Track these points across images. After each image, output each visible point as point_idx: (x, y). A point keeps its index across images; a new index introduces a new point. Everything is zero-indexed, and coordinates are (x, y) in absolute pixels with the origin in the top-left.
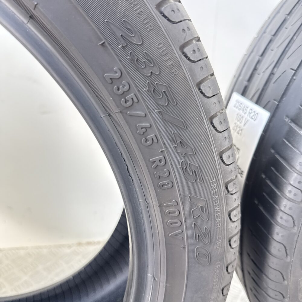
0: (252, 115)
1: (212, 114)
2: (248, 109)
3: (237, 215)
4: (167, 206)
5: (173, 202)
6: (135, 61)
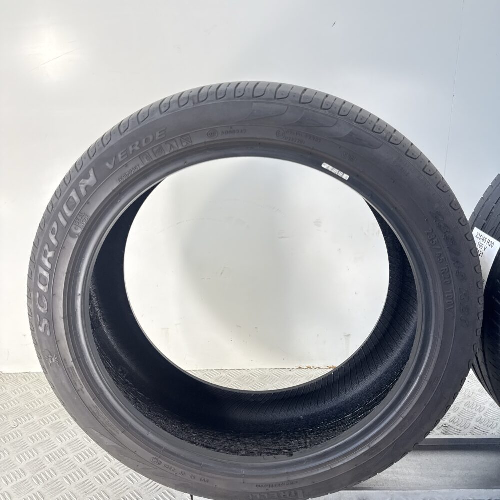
0: (490, 244)
1: (471, 248)
2: (487, 240)
3: (482, 300)
4: (447, 293)
5: (450, 291)
6: (440, 227)
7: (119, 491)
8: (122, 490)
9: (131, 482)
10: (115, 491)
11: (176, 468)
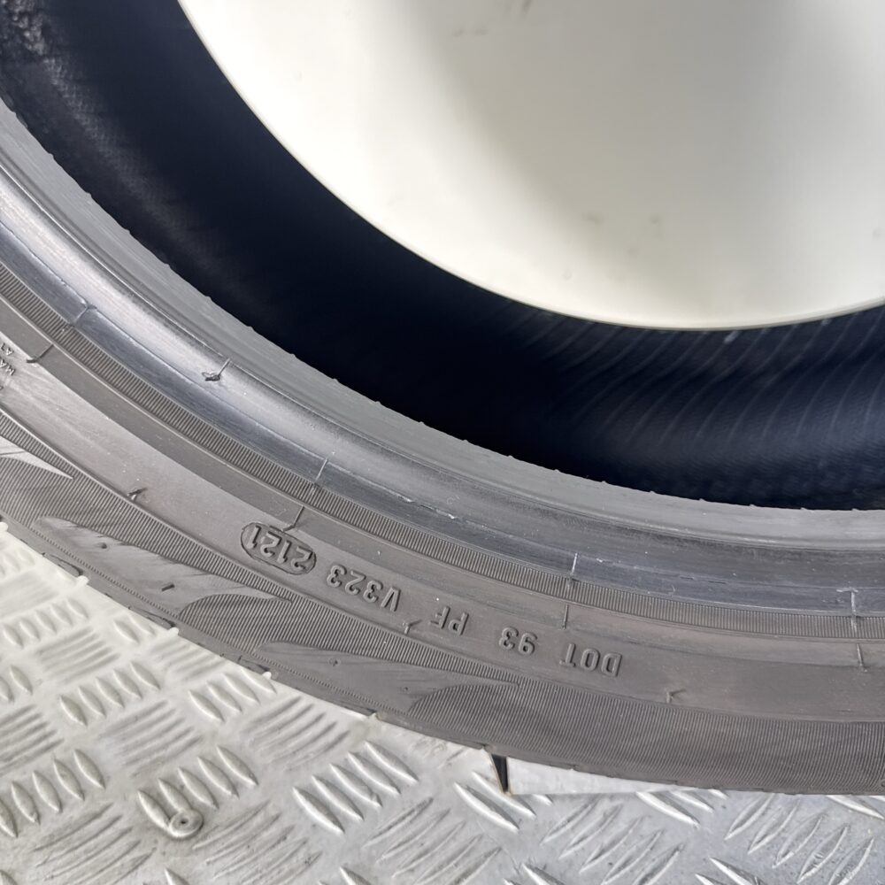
7: (149, 753)
8: (165, 746)
9: (211, 716)
10: (134, 753)
11: (408, 586)
